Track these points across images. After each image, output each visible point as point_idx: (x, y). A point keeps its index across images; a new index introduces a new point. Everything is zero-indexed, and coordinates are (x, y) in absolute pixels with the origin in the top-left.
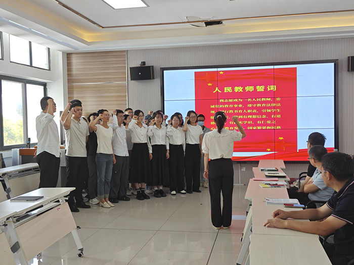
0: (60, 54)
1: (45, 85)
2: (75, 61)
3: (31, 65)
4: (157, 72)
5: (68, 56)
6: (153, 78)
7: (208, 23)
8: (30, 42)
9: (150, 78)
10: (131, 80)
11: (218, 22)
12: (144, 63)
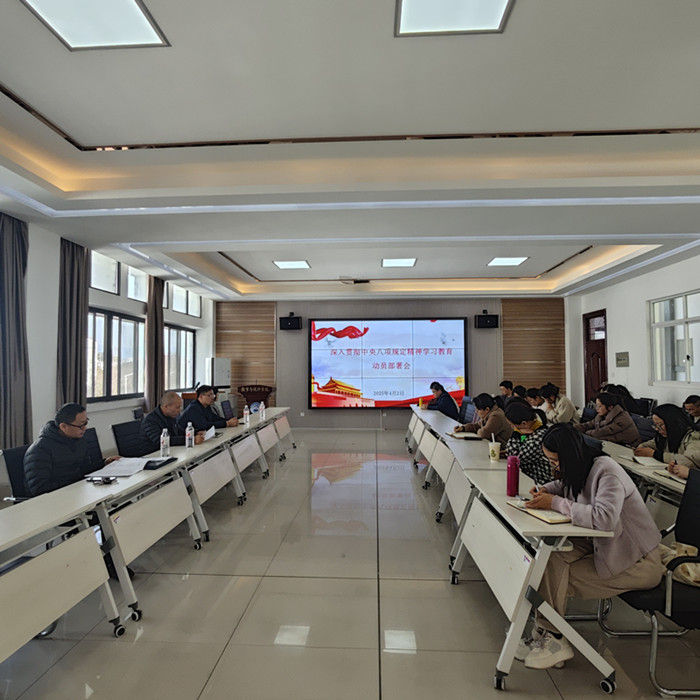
0: (211, 302)
1: (194, 331)
2: (224, 309)
3: (187, 314)
4: (305, 323)
5: (218, 304)
7: (356, 282)
8: (188, 292)
9: (298, 328)
10: (281, 329)
11: (367, 281)
12: (292, 314)
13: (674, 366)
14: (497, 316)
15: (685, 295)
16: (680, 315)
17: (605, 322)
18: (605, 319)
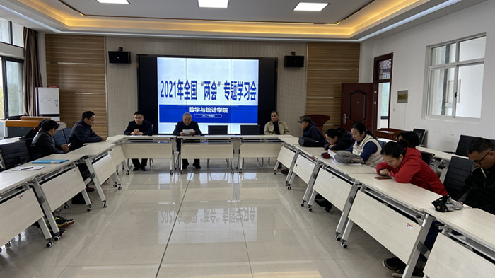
1: (22, 62)
3: (12, 44)
4: (134, 58)
5: (47, 37)
6: (130, 63)
8: (11, 23)
12: (121, 49)
13: (444, 103)
14: (303, 57)
15: (458, 42)
16: (453, 60)
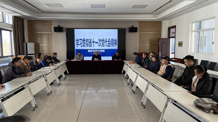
5: (28, 21)
6: (63, 31)
9: (62, 31)
12: (59, 26)
14: (137, 28)
15: (204, 20)
17: (175, 30)
18: (176, 29)
